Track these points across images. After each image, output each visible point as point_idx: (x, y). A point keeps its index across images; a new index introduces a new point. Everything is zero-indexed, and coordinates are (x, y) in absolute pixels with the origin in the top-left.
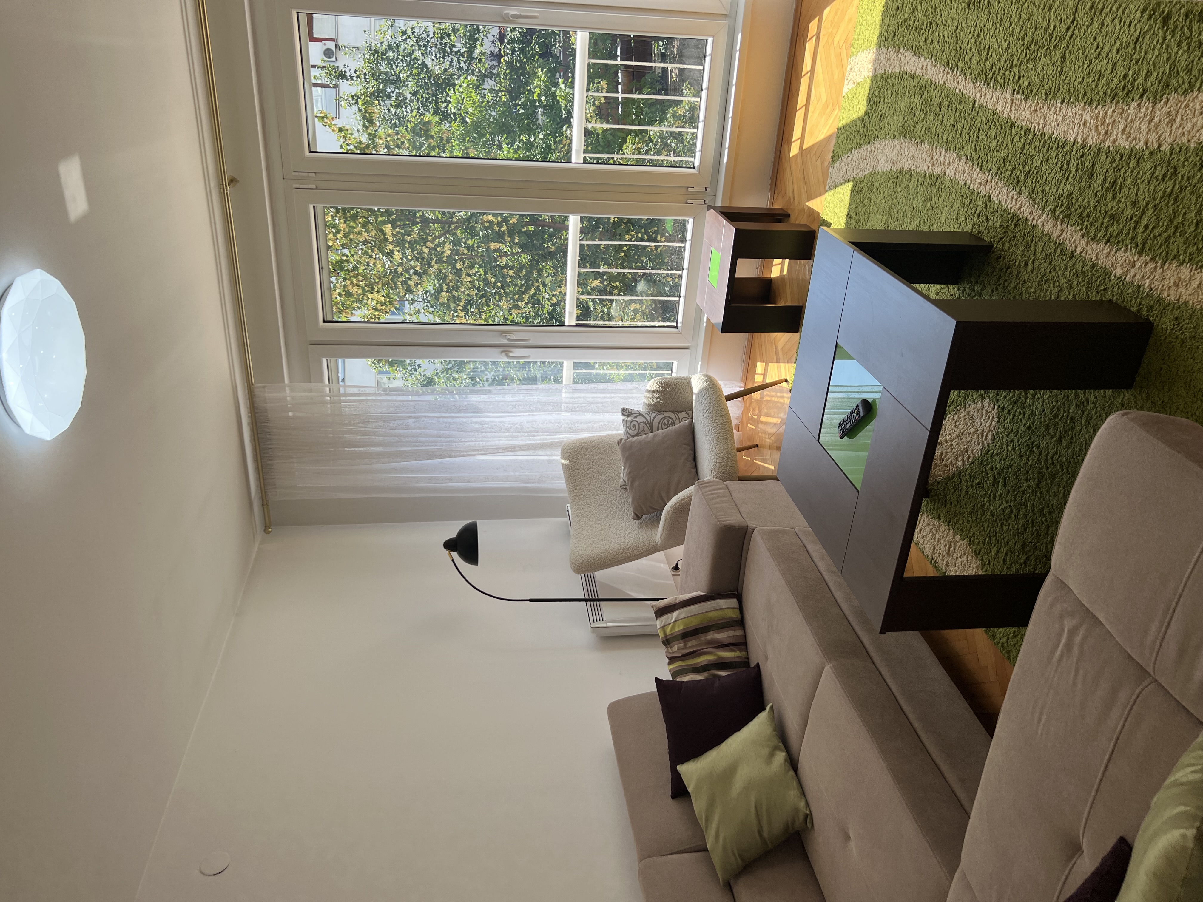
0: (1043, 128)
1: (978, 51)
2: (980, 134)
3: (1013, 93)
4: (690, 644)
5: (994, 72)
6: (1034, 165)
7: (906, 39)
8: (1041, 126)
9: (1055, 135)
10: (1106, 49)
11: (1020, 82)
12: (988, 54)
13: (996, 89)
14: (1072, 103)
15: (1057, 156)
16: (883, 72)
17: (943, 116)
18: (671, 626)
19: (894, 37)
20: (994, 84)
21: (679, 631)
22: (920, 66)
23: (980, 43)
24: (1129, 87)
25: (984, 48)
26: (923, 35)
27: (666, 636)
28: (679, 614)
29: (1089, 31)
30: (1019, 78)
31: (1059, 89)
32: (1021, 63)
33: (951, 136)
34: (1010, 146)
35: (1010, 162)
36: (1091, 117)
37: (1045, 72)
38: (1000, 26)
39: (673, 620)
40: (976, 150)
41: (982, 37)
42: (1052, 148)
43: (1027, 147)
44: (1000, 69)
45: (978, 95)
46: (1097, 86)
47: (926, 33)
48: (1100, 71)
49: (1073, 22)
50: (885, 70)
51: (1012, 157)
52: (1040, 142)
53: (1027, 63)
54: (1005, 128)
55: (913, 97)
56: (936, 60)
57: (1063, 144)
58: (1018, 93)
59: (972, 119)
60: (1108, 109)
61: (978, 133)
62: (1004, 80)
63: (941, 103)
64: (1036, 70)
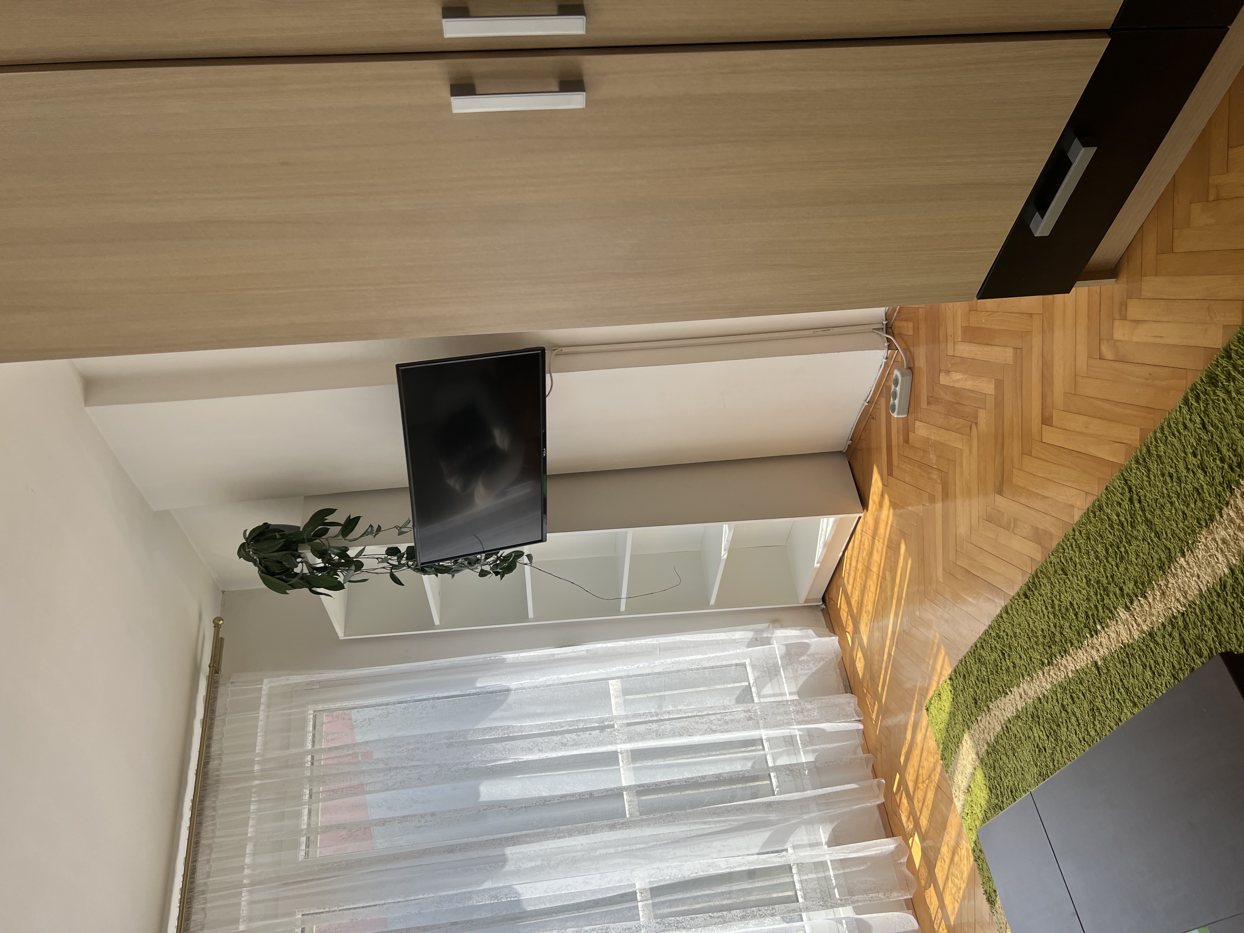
0: (1186, 598)
1: (1063, 617)
2: (1126, 683)
3: (1127, 608)
5: (1093, 615)
6: (1210, 641)
7: (988, 690)
8: (1182, 599)
9: (1204, 589)
10: (1181, 466)
11: (1125, 592)
12: (1074, 610)
13: (1108, 626)
14: (1193, 544)
15: (1226, 601)
16: (986, 747)
17: (1075, 715)
19: (976, 703)
20: (1101, 623)
22: (1018, 698)
23: (1060, 610)
24: (1235, 459)
25: (1067, 609)
26: (1001, 669)
29: (1152, 478)
30: (1121, 589)
31: (1169, 549)
32: (1112, 577)
33: (1096, 722)
34: (1167, 655)
35: (1181, 669)
36: (1226, 529)
37: (1141, 554)
38: (1067, 575)
40: (1135, 705)
41: (1056, 602)
42: (1213, 603)
43: (1185, 634)
44: (1096, 606)
45: (1094, 652)
46: (1203, 502)
47: (1004, 664)
48: (1194, 488)
49: (1130, 490)
50: (988, 743)
51: (1179, 663)
52: (1196, 614)
53: (1118, 569)
54: (1147, 646)
55: (1031, 734)
56: (1029, 675)
57: (1221, 585)
58: (1132, 603)
59: (1106, 682)
60: (1235, 501)
61: (1123, 684)
62: (1108, 609)
63: (1062, 705)
64: (1131, 563)
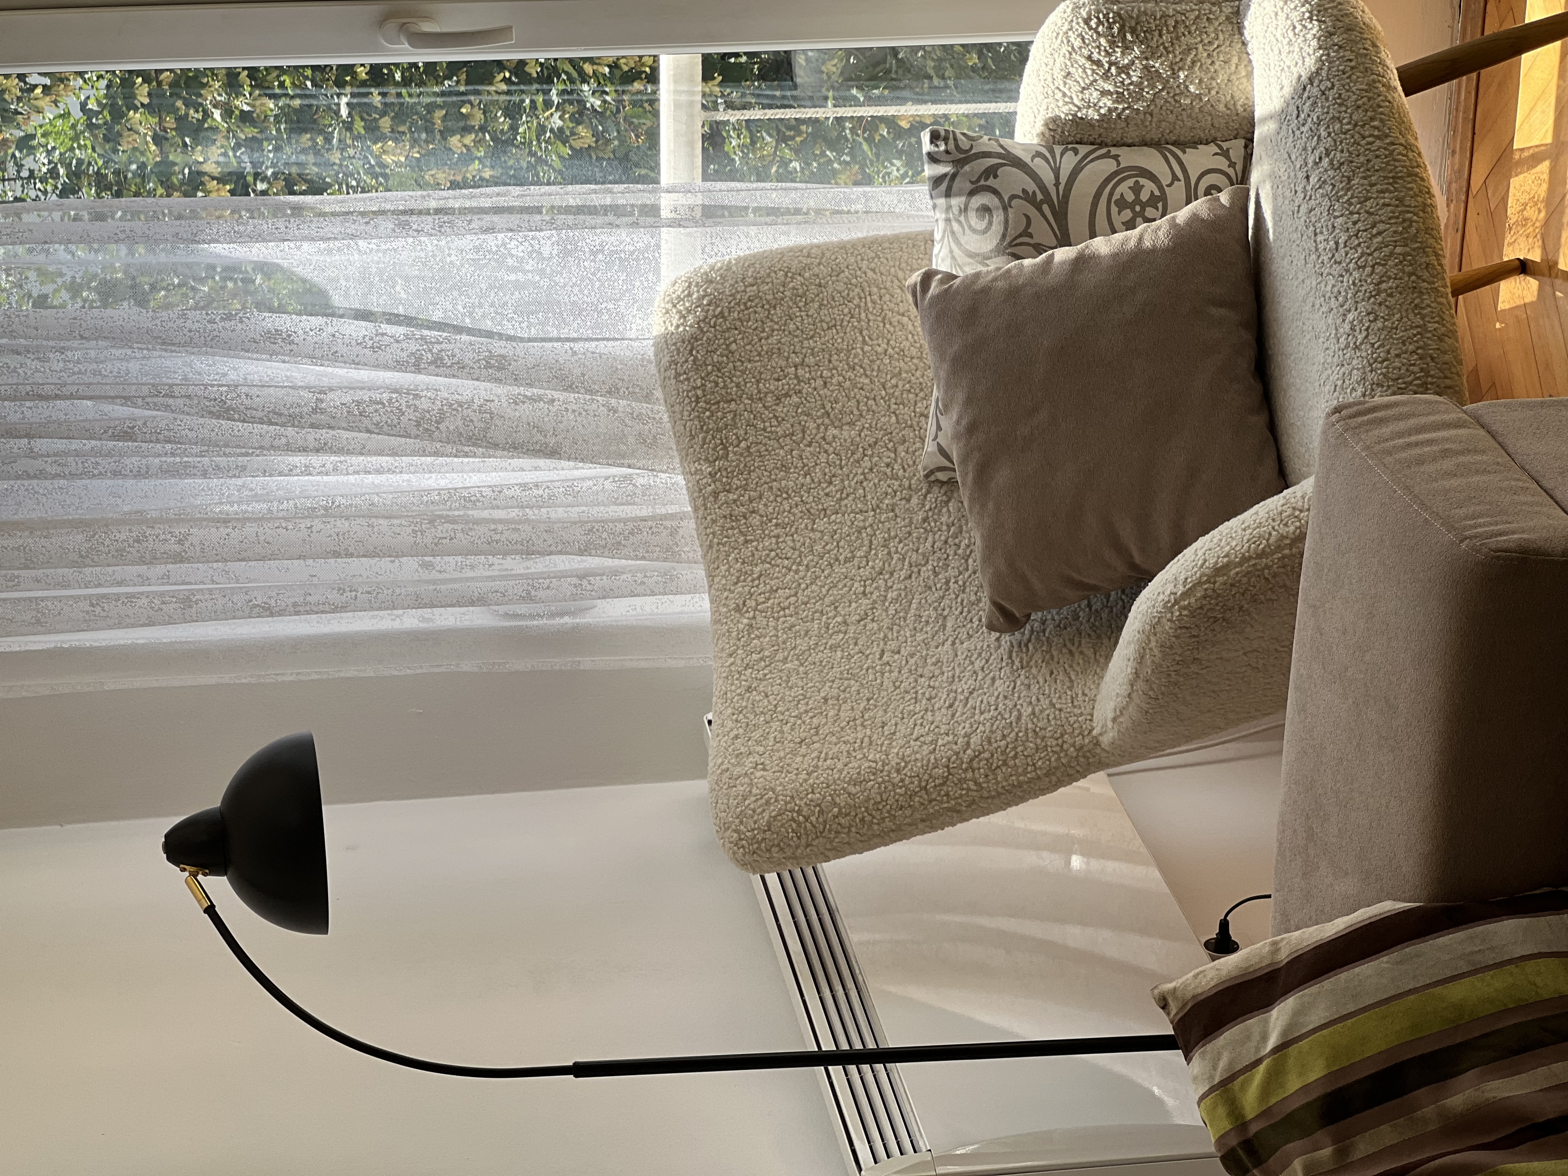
4: (1363, 1147)
18: (1262, 1068)
21: (1305, 1088)
27: (1241, 1125)
28: (1298, 1013)
39: (1272, 1043)
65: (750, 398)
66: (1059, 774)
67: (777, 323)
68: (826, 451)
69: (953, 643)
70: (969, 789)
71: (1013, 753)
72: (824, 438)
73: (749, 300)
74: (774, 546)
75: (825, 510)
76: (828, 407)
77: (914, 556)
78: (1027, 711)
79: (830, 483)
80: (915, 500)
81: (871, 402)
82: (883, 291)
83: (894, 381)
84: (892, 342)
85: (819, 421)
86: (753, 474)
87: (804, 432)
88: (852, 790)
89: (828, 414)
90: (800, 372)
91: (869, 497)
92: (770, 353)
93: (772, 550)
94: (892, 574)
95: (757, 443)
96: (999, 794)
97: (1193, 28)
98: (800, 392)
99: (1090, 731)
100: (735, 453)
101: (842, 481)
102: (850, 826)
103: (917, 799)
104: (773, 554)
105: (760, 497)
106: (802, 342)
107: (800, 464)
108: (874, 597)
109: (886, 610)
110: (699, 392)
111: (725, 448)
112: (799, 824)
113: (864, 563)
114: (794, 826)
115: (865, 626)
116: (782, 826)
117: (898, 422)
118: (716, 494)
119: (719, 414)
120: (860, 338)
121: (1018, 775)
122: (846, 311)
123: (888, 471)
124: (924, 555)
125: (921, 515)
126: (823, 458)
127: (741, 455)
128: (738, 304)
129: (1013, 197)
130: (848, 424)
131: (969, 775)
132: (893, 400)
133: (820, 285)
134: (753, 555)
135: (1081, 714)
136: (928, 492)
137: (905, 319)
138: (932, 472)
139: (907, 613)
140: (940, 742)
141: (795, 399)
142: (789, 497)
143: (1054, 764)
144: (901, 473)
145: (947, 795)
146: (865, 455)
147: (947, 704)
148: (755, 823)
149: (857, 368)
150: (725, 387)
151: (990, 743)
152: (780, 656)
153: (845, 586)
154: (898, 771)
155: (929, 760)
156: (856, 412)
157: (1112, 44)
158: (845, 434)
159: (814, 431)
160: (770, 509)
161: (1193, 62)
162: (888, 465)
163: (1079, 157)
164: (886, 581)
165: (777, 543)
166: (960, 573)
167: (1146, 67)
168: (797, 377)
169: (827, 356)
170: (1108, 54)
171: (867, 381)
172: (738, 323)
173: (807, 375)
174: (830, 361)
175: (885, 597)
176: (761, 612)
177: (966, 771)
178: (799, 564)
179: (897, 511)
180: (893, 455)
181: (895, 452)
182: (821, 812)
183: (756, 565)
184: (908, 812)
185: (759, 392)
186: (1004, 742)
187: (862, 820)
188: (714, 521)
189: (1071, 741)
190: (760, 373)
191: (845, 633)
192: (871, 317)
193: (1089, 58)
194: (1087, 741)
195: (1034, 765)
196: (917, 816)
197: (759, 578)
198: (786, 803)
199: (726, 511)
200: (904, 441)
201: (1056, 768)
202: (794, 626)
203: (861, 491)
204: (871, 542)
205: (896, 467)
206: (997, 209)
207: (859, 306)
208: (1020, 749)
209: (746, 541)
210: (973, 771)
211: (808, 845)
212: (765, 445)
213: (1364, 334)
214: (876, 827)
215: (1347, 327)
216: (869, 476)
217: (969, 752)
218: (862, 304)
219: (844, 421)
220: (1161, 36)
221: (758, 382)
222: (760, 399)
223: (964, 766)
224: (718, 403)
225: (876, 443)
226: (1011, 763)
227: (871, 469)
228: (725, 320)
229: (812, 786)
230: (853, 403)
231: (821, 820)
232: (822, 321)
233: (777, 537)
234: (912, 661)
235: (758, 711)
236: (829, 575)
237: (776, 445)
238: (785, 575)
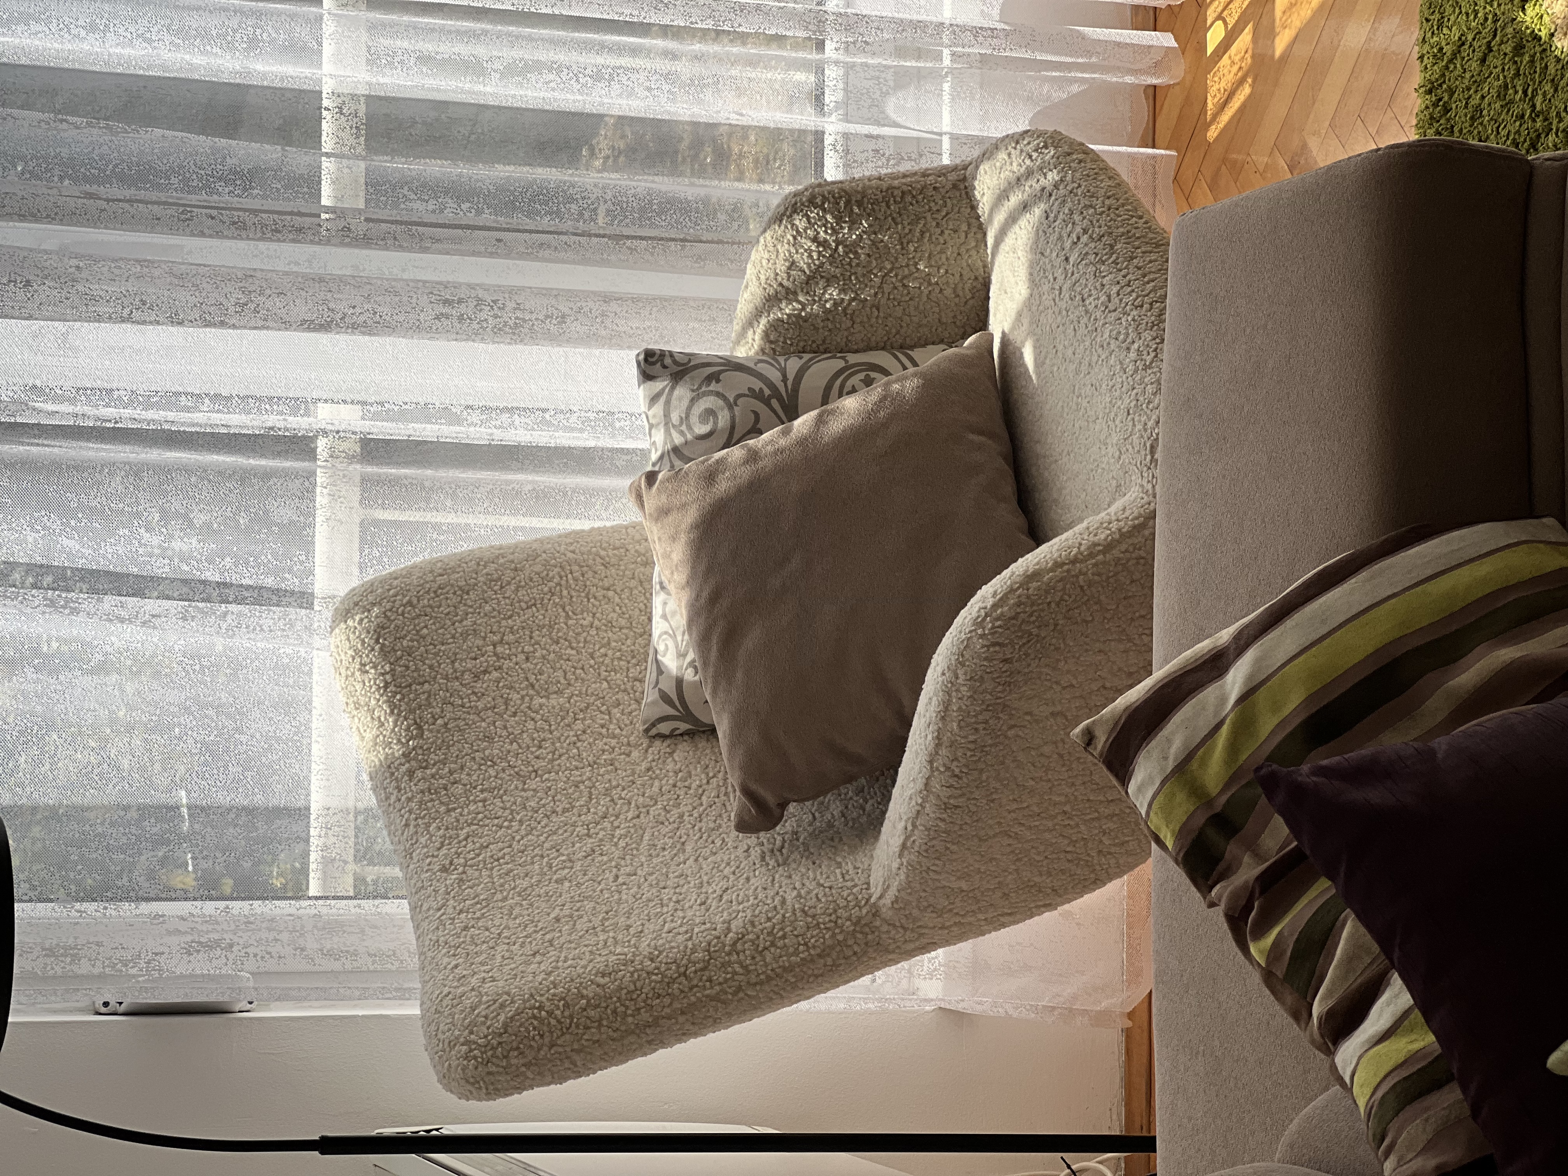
27: (1206, 803)
65: (446, 678)
66: (834, 955)
67: (471, 607)
68: (533, 719)
69: (696, 860)
70: (735, 973)
71: (781, 933)
72: (529, 708)
73: (440, 588)
74: (481, 809)
75: (536, 771)
76: (532, 678)
77: (641, 799)
78: (790, 896)
79: (540, 747)
80: (635, 754)
81: (578, 671)
82: (585, 569)
83: (603, 650)
84: (598, 615)
85: (524, 693)
86: (452, 749)
87: (506, 704)
88: (601, 981)
89: (533, 686)
90: (499, 649)
91: (585, 754)
92: (465, 635)
93: (478, 813)
94: (617, 817)
95: (455, 719)
96: (769, 979)
97: (920, 197)
98: (500, 668)
99: (868, 900)
100: (431, 731)
101: (553, 744)
102: (600, 1021)
103: (676, 986)
104: (480, 816)
105: (462, 768)
106: (499, 622)
107: (505, 733)
108: (600, 836)
109: (616, 844)
110: (388, 677)
111: (420, 728)
112: (541, 1020)
113: (585, 810)
114: (535, 1023)
115: (593, 860)
116: (521, 1026)
117: (610, 688)
118: (411, 773)
119: (412, 696)
120: (563, 614)
121: (790, 955)
122: (546, 589)
123: (604, 731)
124: (651, 798)
125: (644, 765)
126: (530, 725)
127: (438, 731)
128: (428, 592)
129: (739, 396)
130: (556, 693)
131: (734, 957)
132: (603, 668)
133: (516, 570)
134: (458, 821)
135: (855, 886)
136: (650, 746)
137: (611, 594)
138: (653, 725)
139: (639, 845)
140: (696, 930)
141: (496, 674)
142: (495, 764)
143: (829, 942)
144: (618, 731)
145: (710, 980)
146: (576, 720)
147: (699, 902)
148: (488, 1028)
149: (562, 641)
150: (417, 670)
151: (753, 926)
152: (499, 896)
153: (566, 831)
154: (652, 960)
155: (686, 947)
156: (563, 681)
157: (839, 220)
158: (553, 702)
159: (519, 702)
160: (475, 777)
161: (922, 233)
162: (602, 726)
163: (804, 360)
164: (612, 823)
165: (485, 806)
166: (695, 808)
167: (874, 243)
168: (496, 654)
169: (527, 633)
170: (835, 232)
171: (574, 652)
172: (428, 610)
173: (507, 652)
174: (531, 638)
175: (613, 835)
176: (471, 866)
177: (729, 954)
178: (511, 821)
179: (617, 764)
180: (607, 717)
181: (609, 714)
182: (567, 1006)
183: (462, 829)
184: (667, 1001)
185: (455, 671)
186: (769, 924)
187: (614, 1012)
188: (409, 800)
189: (845, 915)
190: (455, 654)
191: (572, 868)
192: (574, 594)
193: (815, 240)
194: (864, 911)
195: (806, 944)
196: (677, 1005)
197: (466, 839)
198: (524, 1001)
199: (422, 785)
200: (619, 704)
201: (832, 947)
202: (512, 871)
203: (575, 751)
204: (590, 793)
205: (612, 727)
206: (722, 410)
207: (559, 584)
208: (788, 929)
209: (449, 811)
210: (738, 954)
211: (552, 1045)
212: (464, 719)
213: (1153, 354)
214: (630, 1019)
215: (1133, 355)
216: (583, 737)
217: (731, 935)
218: (563, 582)
219: (550, 691)
220: (889, 207)
221: (453, 662)
222: (457, 678)
223: (727, 949)
224: (410, 685)
225: (587, 708)
226: (780, 943)
227: (584, 732)
228: (414, 607)
229: (553, 982)
230: (560, 673)
231: (567, 1013)
232: (519, 601)
233: (484, 801)
234: (650, 878)
235: (479, 942)
236: (546, 825)
237: (477, 719)
238: (496, 832)
